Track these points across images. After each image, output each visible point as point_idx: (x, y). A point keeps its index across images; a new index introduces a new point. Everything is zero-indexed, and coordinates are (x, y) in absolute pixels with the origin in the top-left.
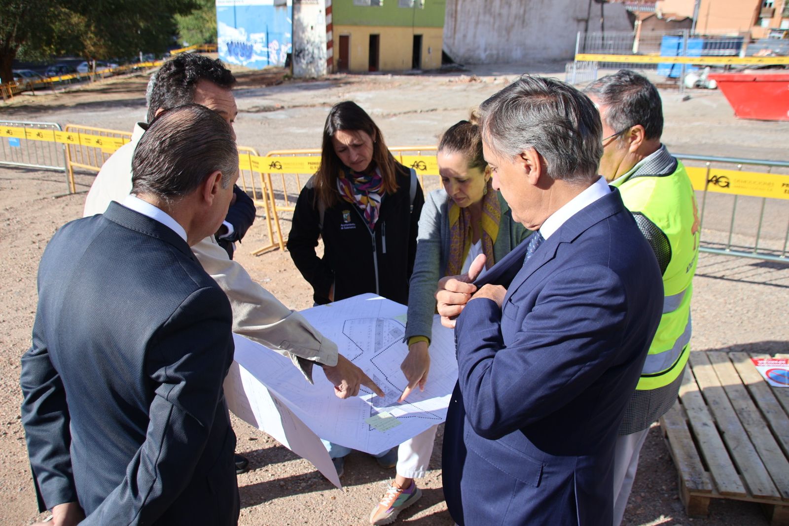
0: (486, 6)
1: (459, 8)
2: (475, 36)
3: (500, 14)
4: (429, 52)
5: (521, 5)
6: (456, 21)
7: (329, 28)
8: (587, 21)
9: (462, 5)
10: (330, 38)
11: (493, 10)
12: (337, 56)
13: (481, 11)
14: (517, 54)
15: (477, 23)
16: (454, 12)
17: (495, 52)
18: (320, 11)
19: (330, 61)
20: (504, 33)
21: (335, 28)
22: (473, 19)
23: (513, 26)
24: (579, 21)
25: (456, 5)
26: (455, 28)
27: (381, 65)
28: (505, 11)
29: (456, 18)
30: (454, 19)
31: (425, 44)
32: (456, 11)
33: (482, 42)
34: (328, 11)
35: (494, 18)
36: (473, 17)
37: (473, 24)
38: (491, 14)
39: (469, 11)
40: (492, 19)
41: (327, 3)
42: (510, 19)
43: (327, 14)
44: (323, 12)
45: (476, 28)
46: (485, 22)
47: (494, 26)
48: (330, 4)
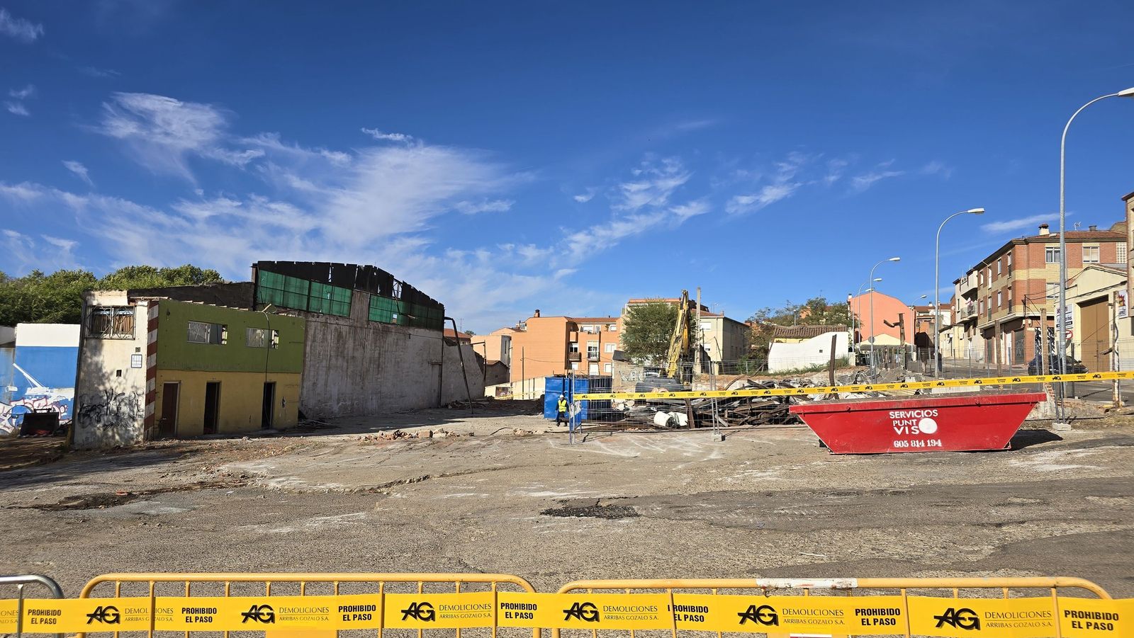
0: (338, 348)
1: (308, 349)
2: (326, 385)
3: (353, 358)
4: (283, 405)
5: (376, 347)
7: (151, 374)
8: (441, 365)
10: (153, 388)
12: (159, 414)
14: (373, 404)
15: (329, 368)
17: (349, 403)
18: (138, 349)
19: (148, 421)
20: (358, 379)
21: (159, 373)
22: (324, 363)
23: (368, 371)
24: (433, 364)
25: (305, 346)
27: (221, 425)
28: (358, 354)
31: (279, 393)
33: (334, 390)
34: (151, 349)
35: (347, 363)
36: (324, 361)
37: (324, 369)
38: (344, 357)
39: (319, 353)
40: (345, 364)
41: (150, 337)
42: (364, 363)
43: (149, 354)
44: (144, 351)
45: (327, 374)
46: (337, 367)
47: (347, 371)
48: (154, 340)
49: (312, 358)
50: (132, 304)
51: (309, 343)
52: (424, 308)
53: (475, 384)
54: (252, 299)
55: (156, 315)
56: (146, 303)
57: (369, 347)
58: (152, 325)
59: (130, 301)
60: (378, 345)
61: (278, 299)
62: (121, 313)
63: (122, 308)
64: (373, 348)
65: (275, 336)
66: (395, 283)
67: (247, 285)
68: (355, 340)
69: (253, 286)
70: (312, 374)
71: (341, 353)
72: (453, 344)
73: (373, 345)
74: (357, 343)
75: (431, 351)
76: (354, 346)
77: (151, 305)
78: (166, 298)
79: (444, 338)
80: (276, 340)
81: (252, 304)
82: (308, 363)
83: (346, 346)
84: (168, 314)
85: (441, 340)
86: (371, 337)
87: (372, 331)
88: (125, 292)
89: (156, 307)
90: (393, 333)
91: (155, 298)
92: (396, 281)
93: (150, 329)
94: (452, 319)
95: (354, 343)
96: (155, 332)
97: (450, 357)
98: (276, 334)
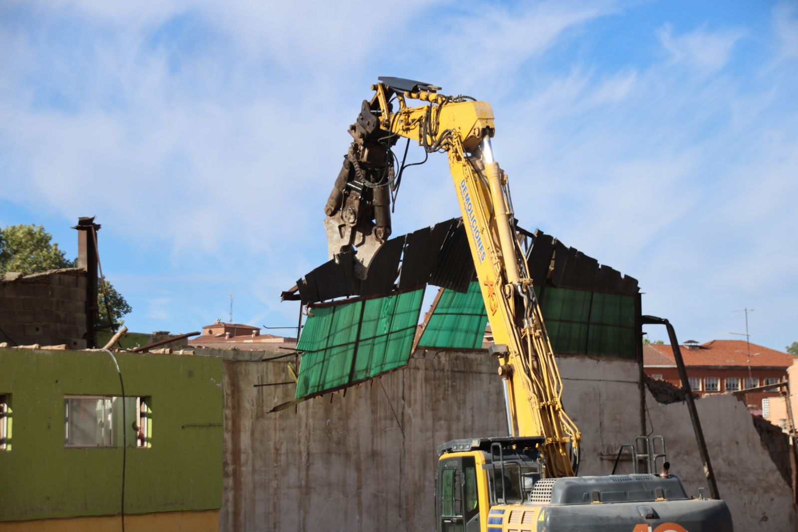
0: (328, 430)
1: (245, 440)
3: (374, 454)
5: (436, 419)
6: (237, 486)
11: (351, 440)
13: (315, 448)
15: (306, 490)
16: (229, 458)
22: (293, 476)
25: (236, 431)
26: (236, 514)
28: (387, 445)
29: (236, 475)
30: (230, 482)
32: (236, 453)
35: (358, 469)
36: (293, 471)
37: (295, 493)
38: (347, 455)
39: (277, 450)
40: (352, 475)
42: (408, 469)
45: (303, 506)
46: (329, 485)
47: (359, 495)
49: (259, 464)
51: (246, 423)
52: (581, 295)
53: (765, 519)
54: (82, 316)
57: (417, 421)
60: (442, 412)
64: (430, 422)
65: (143, 415)
67: (67, 278)
68: (374, 403)
69: (83, 281)
70: (260, 509)
71: (338, 443)
72: (676, 397)
73: (429, 414)
74: (381, 413)
75: (606, 423)
76: (375, 422)
79: (645, 380)
80: (146, 427)
81: (83, 330)
82: (247, 479)
83: (352, 424)
85: (636, 389)
86: (419, 392)
87: (420, 375)
90: (485, 377)
94: (665, 322)
95: (374, 412)
97: (670, 435)
98: (145, 409)
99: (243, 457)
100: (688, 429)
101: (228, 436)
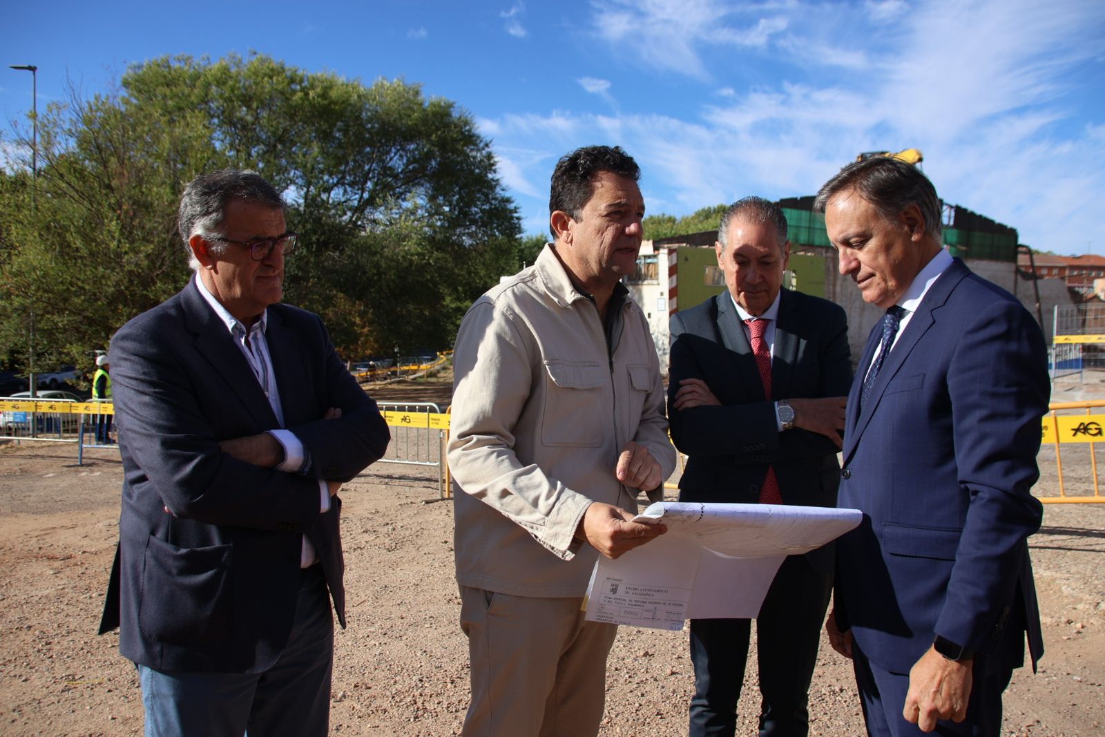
1: (838, 289)
9: (842, 286)
18: (662, 294)
25: (834, 286)
34: (673, 293)
41: (671, 282)
43: (671, 296)
44: (666, 295)
48: (674, 284)
50: (656, 252)
55: (675, 262)
56: (666, 251)
58: (672, 271)
59: (656, 248)
61: (803, 237)
62: (649, 261)
63: (649, 257)
65: (793, 277)
66: (945, 207)
72: (1030, 278)
77: (671, 252)
78: (684, 245)
79: (1017, 270)
80: (794, 281)
84: (687, 259)
85: (1013, 274)
88: (651, 242)
89: (674, 255)
91: (675, 246)
92: (947, 205)
93: (670, 275)
94: (1028, 247)
96: (674, 277)
97: (1028, 294)
98: (794, 275)
99: (837, 296)
100: (1032, 292)
101: (831, 287)
